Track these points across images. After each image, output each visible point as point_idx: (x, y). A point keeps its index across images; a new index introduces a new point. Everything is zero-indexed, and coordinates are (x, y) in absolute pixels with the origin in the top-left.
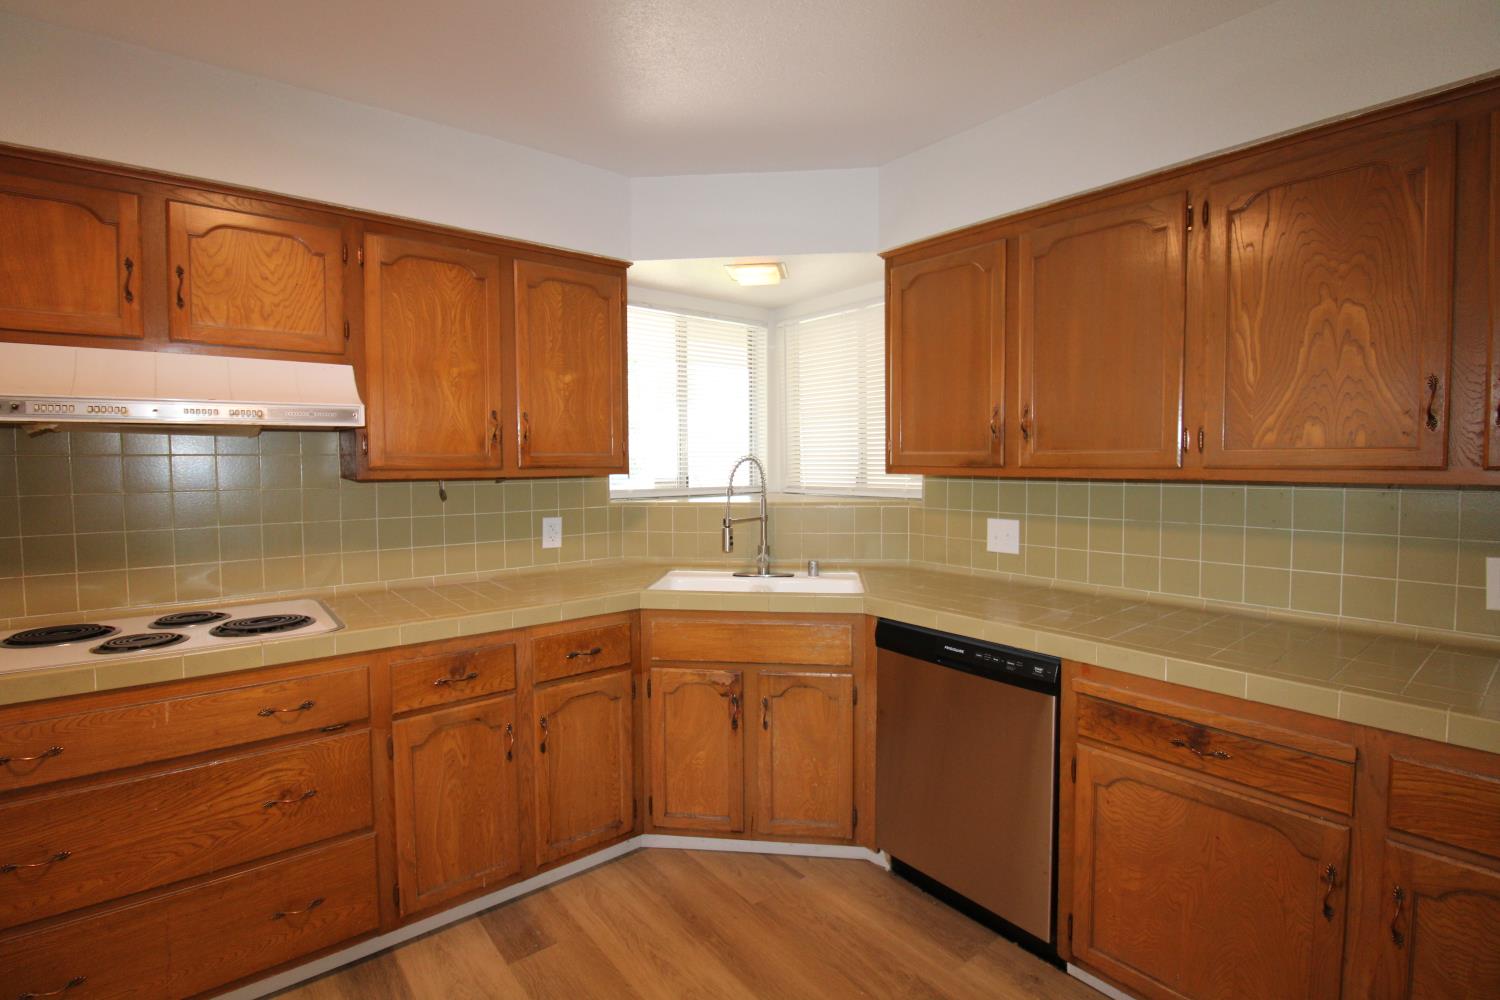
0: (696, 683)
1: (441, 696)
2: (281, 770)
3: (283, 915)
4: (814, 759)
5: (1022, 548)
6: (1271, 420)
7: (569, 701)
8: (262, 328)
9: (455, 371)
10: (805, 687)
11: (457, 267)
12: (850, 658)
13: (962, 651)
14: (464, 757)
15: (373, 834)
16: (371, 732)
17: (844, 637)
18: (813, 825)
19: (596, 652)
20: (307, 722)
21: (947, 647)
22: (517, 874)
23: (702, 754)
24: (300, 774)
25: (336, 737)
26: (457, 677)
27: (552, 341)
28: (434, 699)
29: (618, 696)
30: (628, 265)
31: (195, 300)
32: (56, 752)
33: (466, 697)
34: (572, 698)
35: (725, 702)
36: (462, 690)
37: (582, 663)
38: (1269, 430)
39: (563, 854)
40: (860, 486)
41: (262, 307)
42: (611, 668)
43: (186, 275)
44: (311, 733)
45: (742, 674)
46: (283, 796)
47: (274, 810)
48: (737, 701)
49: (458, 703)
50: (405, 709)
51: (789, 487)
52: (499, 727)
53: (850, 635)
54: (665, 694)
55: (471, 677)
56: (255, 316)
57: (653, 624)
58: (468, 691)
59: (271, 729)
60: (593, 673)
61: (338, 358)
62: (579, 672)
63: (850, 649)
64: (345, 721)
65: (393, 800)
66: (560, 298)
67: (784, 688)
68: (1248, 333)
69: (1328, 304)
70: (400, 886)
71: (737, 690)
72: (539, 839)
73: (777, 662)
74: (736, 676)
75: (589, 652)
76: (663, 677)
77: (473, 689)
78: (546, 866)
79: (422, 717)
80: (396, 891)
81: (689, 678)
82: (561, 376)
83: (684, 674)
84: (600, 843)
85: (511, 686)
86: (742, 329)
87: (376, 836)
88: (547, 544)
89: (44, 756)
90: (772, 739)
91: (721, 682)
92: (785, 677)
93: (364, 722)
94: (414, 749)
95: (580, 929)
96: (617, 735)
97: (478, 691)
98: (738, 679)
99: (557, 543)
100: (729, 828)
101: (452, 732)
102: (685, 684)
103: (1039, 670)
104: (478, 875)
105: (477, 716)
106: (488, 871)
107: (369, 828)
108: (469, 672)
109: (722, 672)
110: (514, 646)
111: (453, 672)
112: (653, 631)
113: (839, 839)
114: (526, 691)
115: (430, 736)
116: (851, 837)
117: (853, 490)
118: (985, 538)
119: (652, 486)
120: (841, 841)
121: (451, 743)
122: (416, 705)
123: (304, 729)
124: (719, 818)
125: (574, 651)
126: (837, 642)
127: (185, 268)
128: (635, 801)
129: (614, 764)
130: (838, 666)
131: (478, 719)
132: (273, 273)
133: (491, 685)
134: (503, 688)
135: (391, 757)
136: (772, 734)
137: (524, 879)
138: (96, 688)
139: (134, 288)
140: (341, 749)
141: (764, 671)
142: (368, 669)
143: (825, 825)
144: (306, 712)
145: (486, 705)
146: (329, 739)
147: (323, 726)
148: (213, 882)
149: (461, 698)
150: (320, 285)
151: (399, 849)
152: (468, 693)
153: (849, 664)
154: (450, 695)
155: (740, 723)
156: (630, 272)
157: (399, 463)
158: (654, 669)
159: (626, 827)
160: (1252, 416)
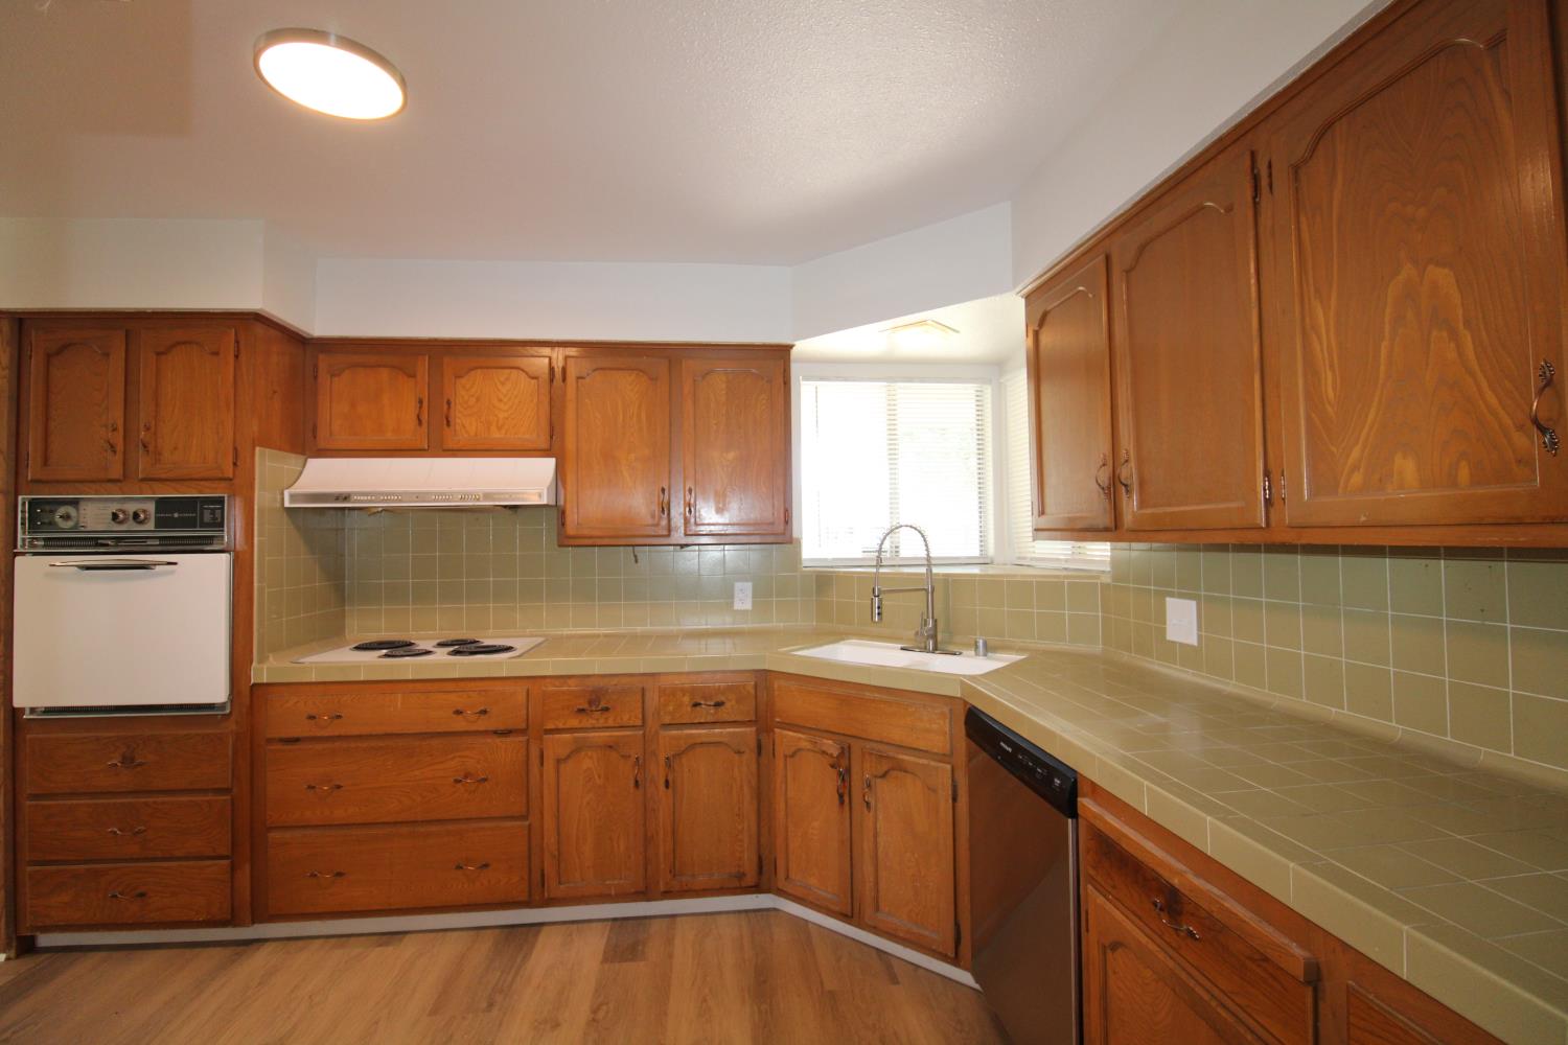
0: (809, 750)
1: (580, 722)
2: (467, 757)
3: (461, 868)
4: (916, 855)
5: (1200, 637)
6: (1356, 453)
7: (693, 746)
8: (498, 436)
9: (632, 456)
10: (906, 771)
11: (636, 372)
12: (948, 746)
13: (1010, 750)
14: (599, 777)
15: (527, 823)
16: (528, 740)
17: (941, 722)
18: (915, 929)
19: (718, 705)
20: (483, 724)
21: (1002, 744)
22: (642, 893)
23: (816, 824)
24: (478, 762)
25: (503, 739)
26: (594, 708)
27: (716, 424)
28: (574, 722)
29: (742, 750)
30: (791, 347)
31: (458, 421)
32: (339, 717)
33: (600, 725)
34: (695, 744)
35: (833, 773)
36: (597, 720)
37: (706, 713)
38: (1356, 468)
39: (685, 888)
40: (1076, 557)
41: (498, 421)
42: (735, 722)
43: (452, 405)
44: (486, 733)
45: (849, 747)
46: (466, 777)
47: (459, 785)
48: (845, 776)
49: (594, 729)
50: (553, 727)
51: (1019, 558)
52: (630, 756)
53: (948, 721)
54: (786, 756)
55: (607, 709)
56: (493, 428)
57: (776, 686)
58: (602, 721)
59: (460, 725)
60: (714, 723)
61: (545, 453)
62: (702, 721)
63: (948, 736)
64: (510, 727)
65: (542, 797)
66: (724, 386)
67: (885, 768)
68: (1323, 331)
69: (1408, 271)
70: (546, 872)
71: (845, 762)
72: (662, 866)
73: (879, 739)
74: (842, 748)
75: (712, 703)
76: (786, 738)
77: (606, 719)
78: (668, 894)
79: (567, 736)
80: (543, 875)
81: (805, 744)
82: (725, 455)
83: (800, 739)
84: (722, 888)
85: (639, 723)
86: (970, 390)
87: (530, 825)
88: (738, 606)
89: (333, 718)
90: (875, 823)
91: (829, 752)
92: (887, 757)
93: (523, 732)
94: (559, 761)
95: (671, 956)
96: (742, 786)
97: (611, 723)
98: (846, 752)
99: (748, 606)
100: (837, 909)
101: (590, 753)
102: (799, 750)
103: (1057, 781)
104: (608, 882)
105: (611, 744)
106: (616, 882)
107: (525, 817)
108: (603, 705)
109: (830, 742)
110: (643, 689)
111: (590, 703)
112: (776, 693)
113: (940, 953)
114: (653, 730)
115: (572, 752)
116: (953, 955)
117: (1066, 561)
118: (1165, 623)
119: (860, 555)
120: (944, 957)
121: (588, 762)
122: (561, 726)
123: (481, 729)
124: (829, 896)
125: (699, 701)
126: (935, 726)
127: (452, 400)
128: (760, 859)
129: (738, 815)
130: (936, 754)
131: (610, 747)
132: (505, 396)
133: (622, 719)
134: (631, 723)
135: (542, 764)
136: (876, 818)
137: (648, 900)
138: (362, 679)
139: (425, 417)
140: (506, 752)
141: (869, 745)
142: (528, 690)
143: (927, 933)
144: (482, 717)
145: (618, 736)
146: (498, 740)
147: (494, 729)
148: (422, 829)
149: (596, 726)
150: (535, 400)
151: (546, 840)
152: (601, 723)
153: (948, 753)
154: (588, 722)
155: (846, 799)
156: (794, 352)
157: (586, 532)
158: (776, 730)
159: (750, 880)
160: (1334, 449)
